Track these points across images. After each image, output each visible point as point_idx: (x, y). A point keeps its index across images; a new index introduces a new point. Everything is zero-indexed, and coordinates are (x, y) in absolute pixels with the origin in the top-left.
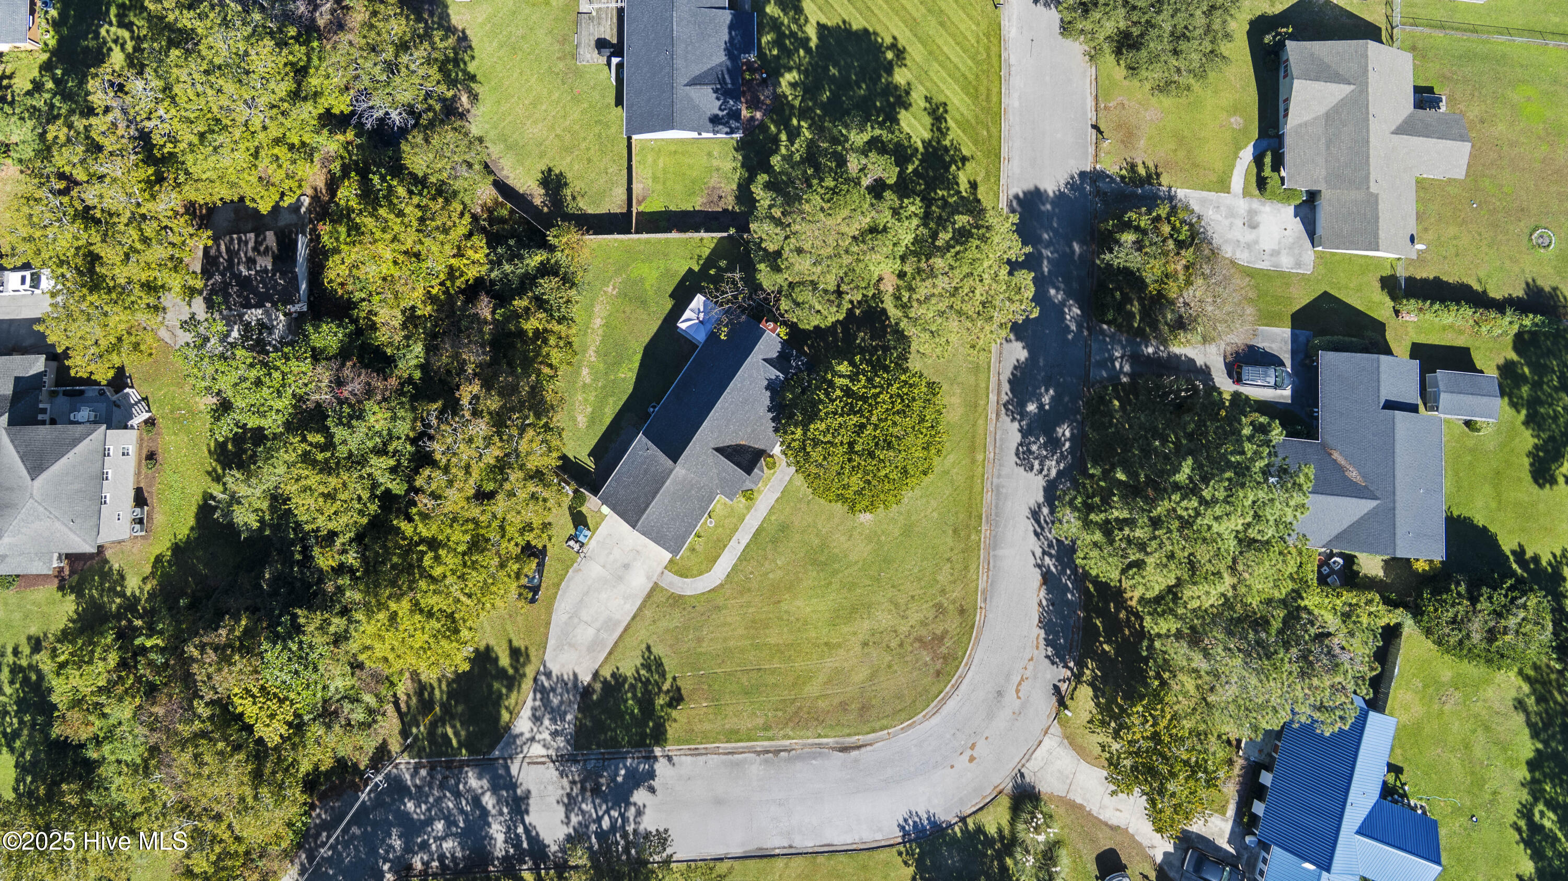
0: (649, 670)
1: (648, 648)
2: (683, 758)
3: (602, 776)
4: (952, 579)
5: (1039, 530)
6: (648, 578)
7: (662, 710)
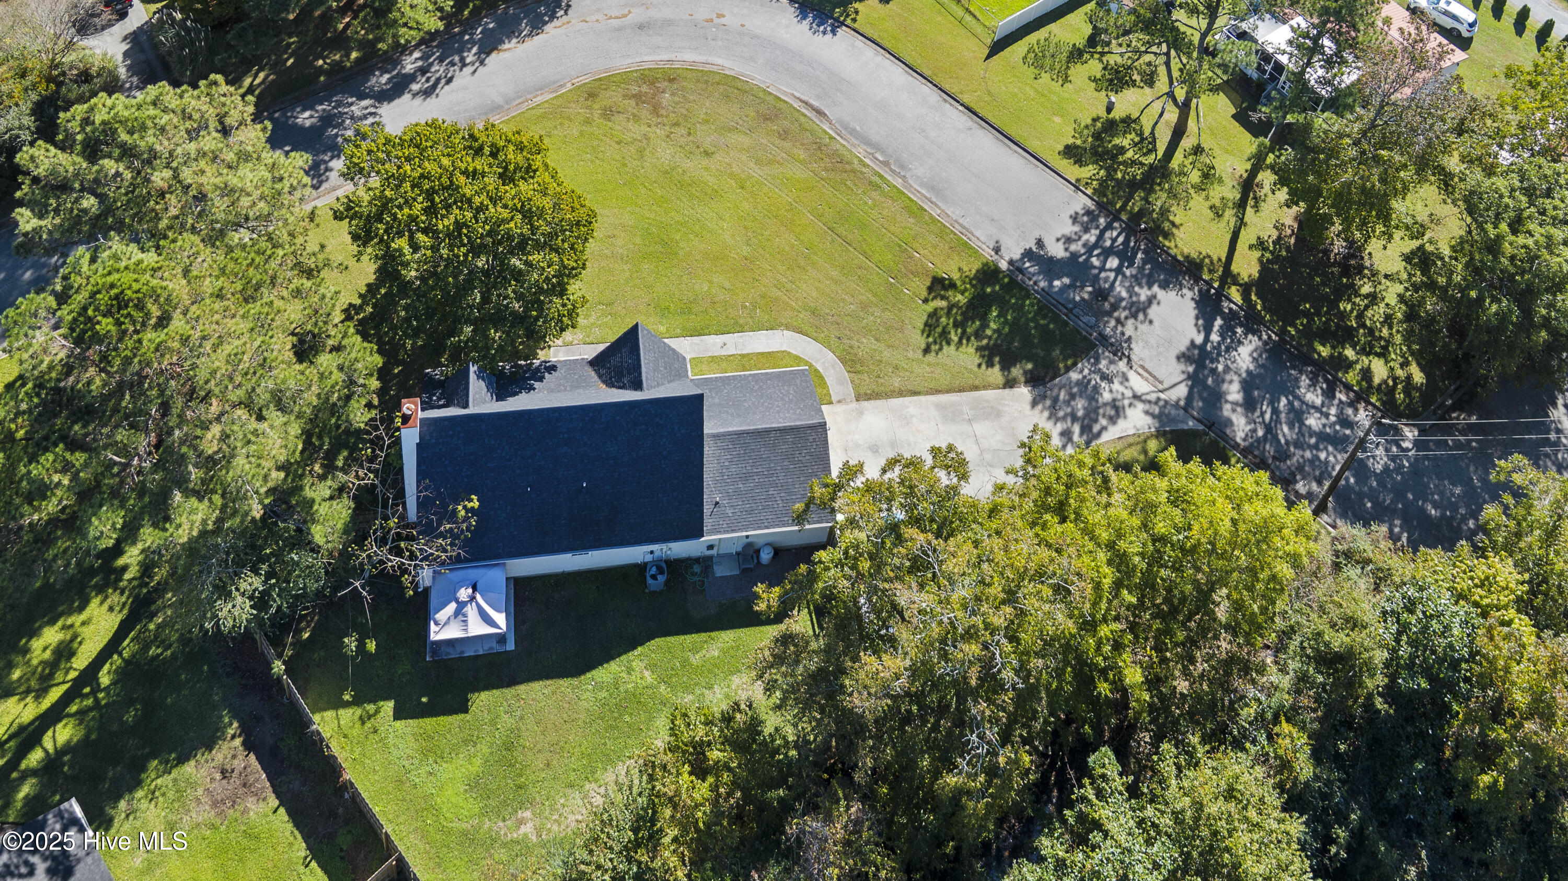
0: (944, 334)
1: (927, 351)
2: (983, 238)
3: (1083, 299)
4: (566, 123)
5: (443, 81)
6: (861, 413)
7: (966, 290)
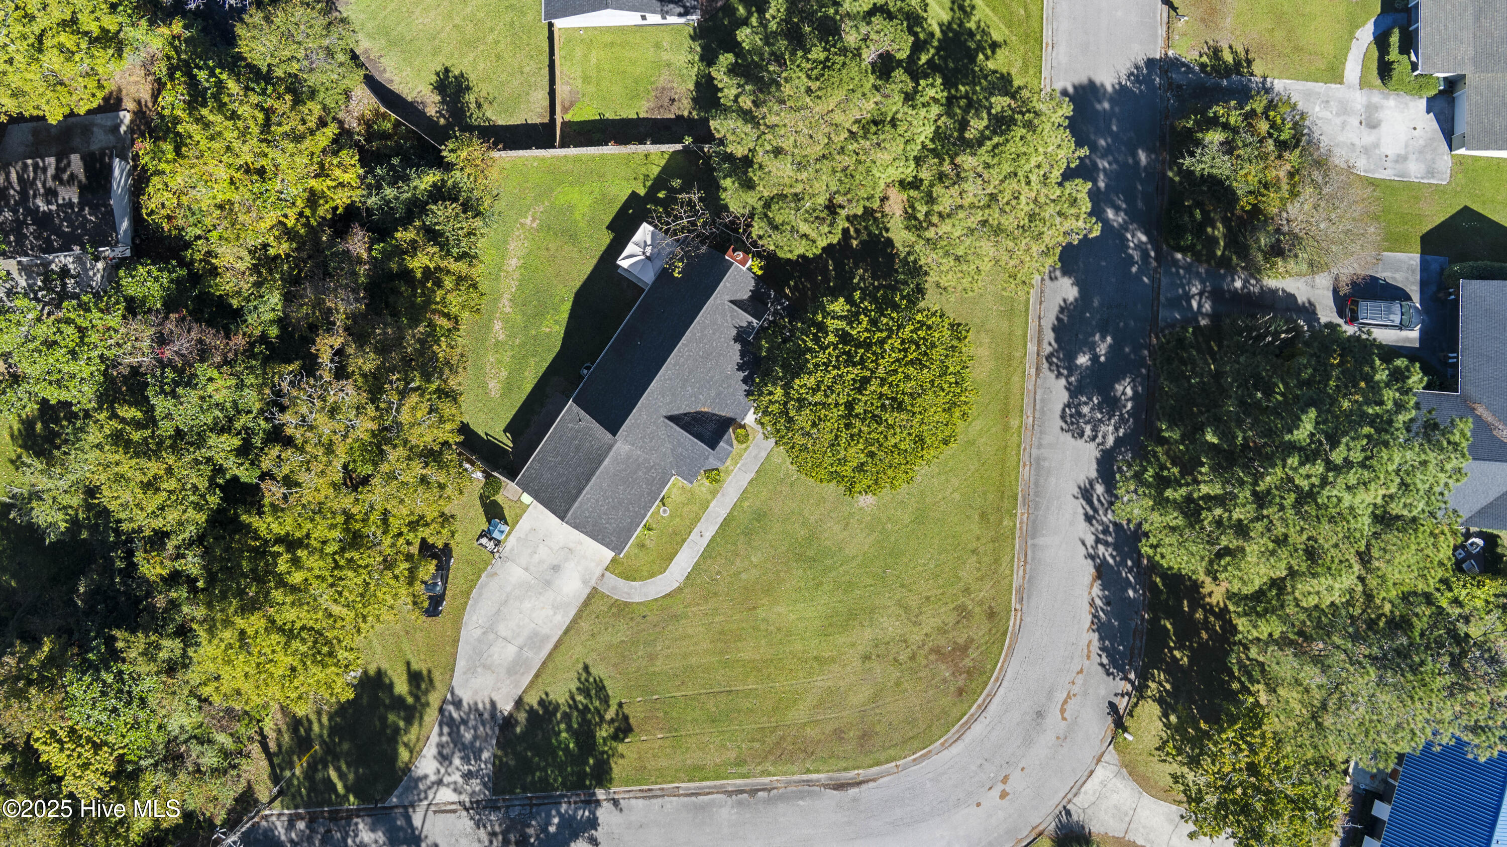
0: (588, 695)
1: (586, 668)
2: (633, 801)
3: (529, 826)
4: (978, 575)
5: (1091, 512)
6: (585, 582)
7: (605, 744)
